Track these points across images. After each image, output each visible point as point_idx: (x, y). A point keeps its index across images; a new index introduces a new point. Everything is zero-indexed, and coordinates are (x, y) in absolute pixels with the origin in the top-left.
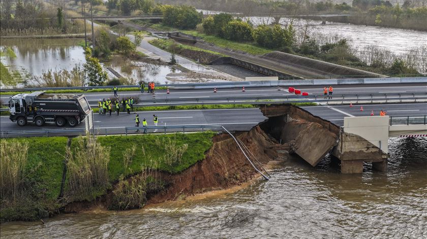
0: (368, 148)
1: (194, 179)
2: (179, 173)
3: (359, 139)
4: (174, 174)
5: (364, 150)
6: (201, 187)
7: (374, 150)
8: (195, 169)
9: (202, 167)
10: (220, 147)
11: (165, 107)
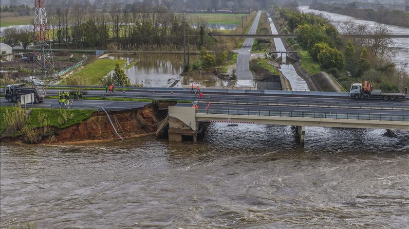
0: (183, 126)
1: (73, 133)
2: (63, 129)
3: (178, 121)
4: (60, 129)
5: (181, 127)
6: (77, 138)
7: (187, 128)
8: (74, 128)
9: (79, 128)
10: (100, 120)
11: (98, 98)
